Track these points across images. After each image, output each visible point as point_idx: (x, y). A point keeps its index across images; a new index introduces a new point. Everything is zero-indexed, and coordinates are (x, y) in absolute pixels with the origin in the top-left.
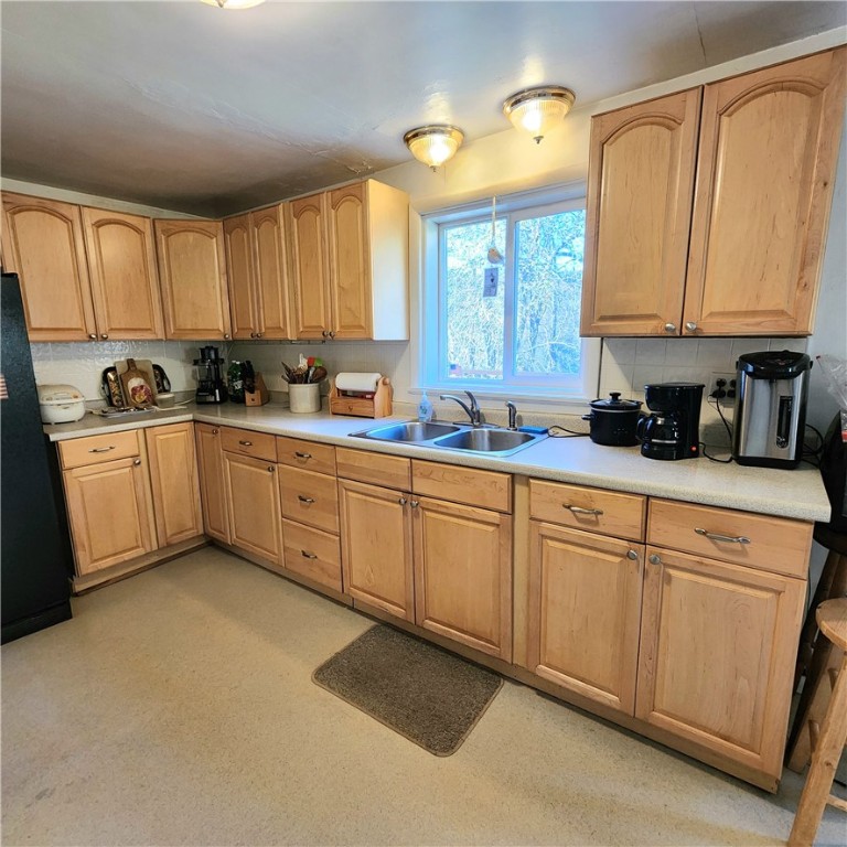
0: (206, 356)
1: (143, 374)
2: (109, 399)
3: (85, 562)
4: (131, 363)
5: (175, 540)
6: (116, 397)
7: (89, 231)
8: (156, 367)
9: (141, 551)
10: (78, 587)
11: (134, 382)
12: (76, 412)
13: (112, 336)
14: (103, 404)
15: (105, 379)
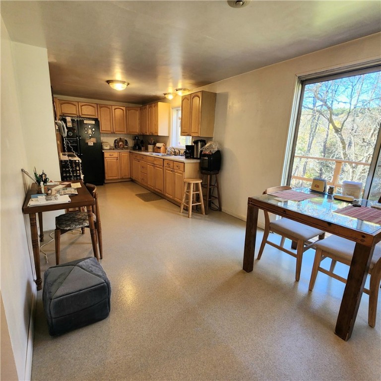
0: (135, 138)
1: (122, 141)
2: (115, 146)
3: (107, 177)
4: (120, 138)
5: (124, 177)
6: (116, 146)
7: (113, 111)
8: (126, 140)
9: (117, 178)
10: (106, 182)
11: (121, 143)
12: (108, 148)
13: (116, 132)
14: (114, 147)
15: (115, 142)
